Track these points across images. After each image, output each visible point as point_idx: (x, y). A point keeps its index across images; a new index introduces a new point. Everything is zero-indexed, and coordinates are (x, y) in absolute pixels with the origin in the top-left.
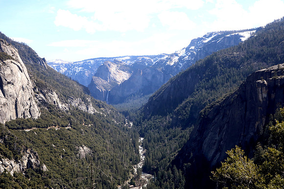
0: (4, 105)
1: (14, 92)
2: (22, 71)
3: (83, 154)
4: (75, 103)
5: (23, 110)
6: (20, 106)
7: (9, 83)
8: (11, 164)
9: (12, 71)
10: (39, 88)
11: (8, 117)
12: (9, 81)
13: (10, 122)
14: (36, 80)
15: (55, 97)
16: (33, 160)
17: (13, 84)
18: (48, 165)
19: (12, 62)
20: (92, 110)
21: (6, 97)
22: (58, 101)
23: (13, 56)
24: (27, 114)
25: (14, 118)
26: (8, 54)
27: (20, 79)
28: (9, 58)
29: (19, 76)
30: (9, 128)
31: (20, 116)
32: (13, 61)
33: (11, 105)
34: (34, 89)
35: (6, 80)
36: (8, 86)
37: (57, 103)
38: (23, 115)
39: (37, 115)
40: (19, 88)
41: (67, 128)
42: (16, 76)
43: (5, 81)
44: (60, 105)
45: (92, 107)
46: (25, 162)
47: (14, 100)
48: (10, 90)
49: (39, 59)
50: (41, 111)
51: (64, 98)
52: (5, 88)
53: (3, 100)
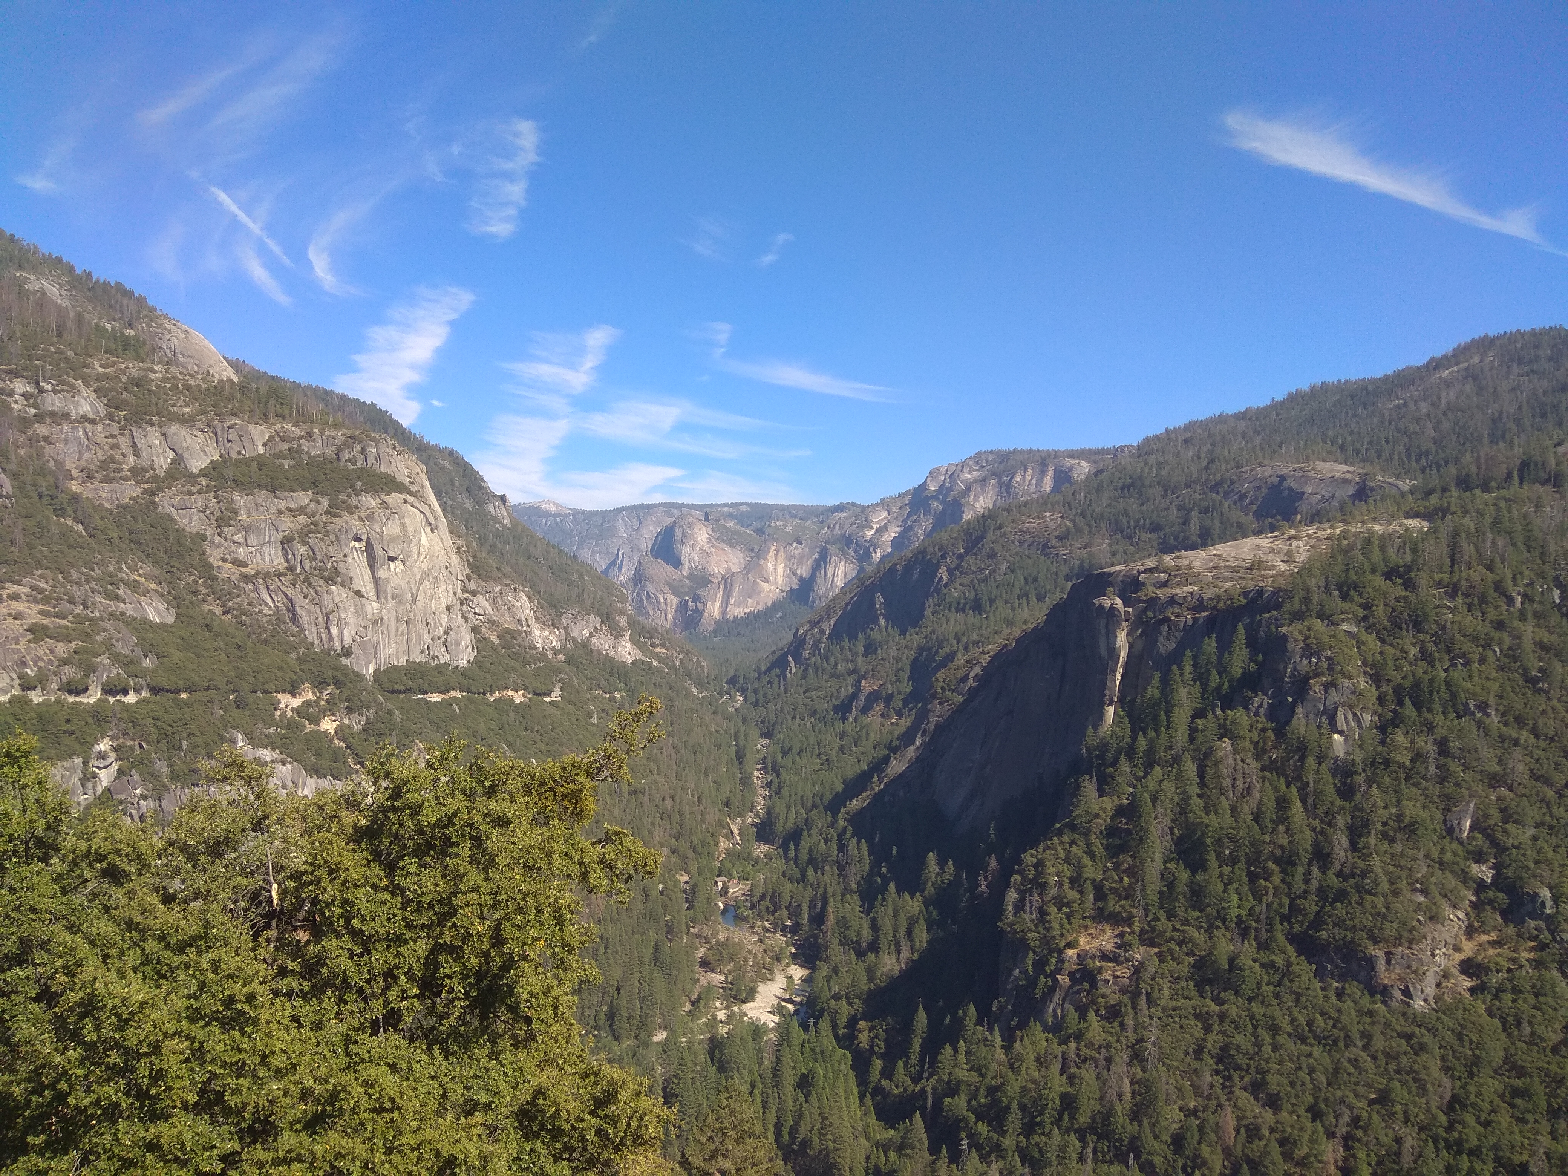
0: (374, 621)
1: (406, 587)
2: (432, 530)
4: (580, 631)
5: (428, 638)
6: (417, 628)
7: (392, 559)
9: (403, 526)
11: (383, 656)
12: (392, 554)
13: (387, 671)
14: (474, 557)
15: (523, 606)
17: (403, 563)
19: (405, 501)
20: (627, 652)
21: (382, 597)
22: (532, 621)
23: (411, 483)
24: (438, 650)
25: (400, 661)
26: (399, 479)
27: (424, 552)
28: (400, 488)
29: (424, 540)
30: (382, 689)
31: (416, 656)
32: (411, 499)
33: (392, 624)
34: (465, 581)
35: (385, 552)
36: (389, 568)
37: (528, 625)
38: (425, 655)
39: (465, 657)
41: (548, 699)
42: (415, 540)
43: (381, 553)
44: (536, 633)
45: (629, 645)
48: (395, 581)
49: (490, 496)
50: (480, 643)
51: (552, 611)
52: (382, 572)
53: (373, 607)
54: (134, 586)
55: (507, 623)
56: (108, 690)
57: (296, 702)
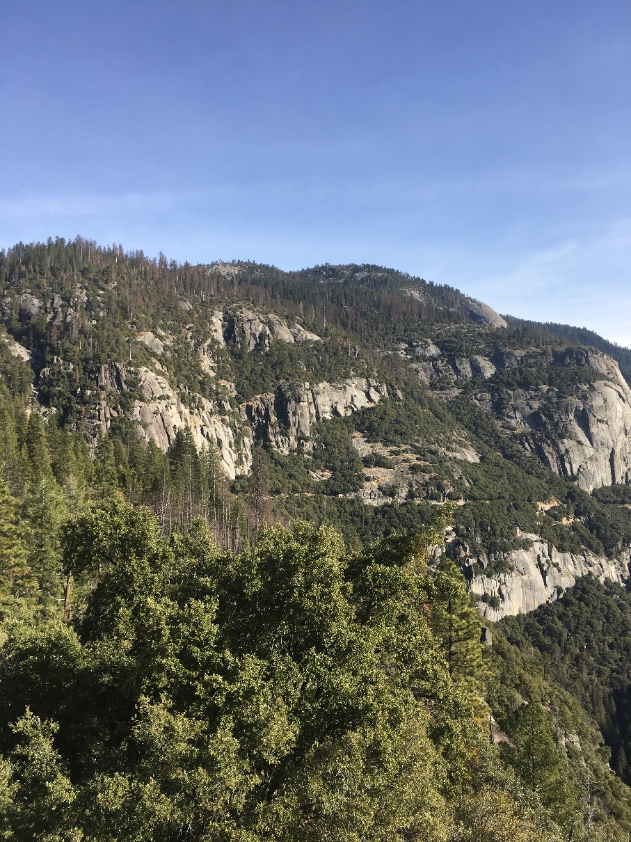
0: (591, 459)
1: (609, 437)
2: (624, 400)
5: (625, 469)
6: (619, 463)
7: (600, 421)
8: (600, 564)
9: (605, 400)
11: (598, 480)
12: (599, 418)
13: (601, 490)
17: (607, 423)
19: (605, 385)
21: (595, 445)
23: (608, 373)
25: (609, 483)
26: (601, 371)
27: (620, 415)
28: (603, 377)
29: (620, 408)
30: (599, 501)
31: (619, 480)
33: (603, 461)
35: (595, 417)
36: (598, 427)
38: (624, 480)
40: (617, 430)
42: (613, 408)
43: (592, 418)
46: (627, 564)
47: (608, 452)
48: (602, 434)
53: (589, 451)
54: (459, 443)
56: (450, 496)
57: (547, 507)
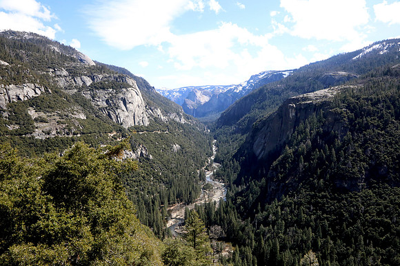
0: (127, 116)
1: (133, 108)
2: (138, 96)
3: (176, 149)
4: (172, 116)
5: (139, 120)
6: (136, 117)
7: (130, 103)
8: (131, 154)
9: (132, 95)
10: (148, 106)
11: (129, 124)
12: (130, 101)
13: (130, 127)
14: (148, 101)
15: (159, 112)
16: (144, 152)
17: (132, 103)
18: (153, 155)
19: (132, 89)
20: (183, 121)
21: (128, 111)
23: (133, 85)
24: (141, 122)
25: (133, 125)
26: (130, 84)
27: (136, 101)
28: (131, 87)
30: (130, 131)
31: (136, 124)
33: (131, 117)
34: (146, 107)
35: (128, 101)
37: (160, 116)
38: (138, 124)
39: (147, 123)
40: (136, 106)
41: (166, 132)
42: (135, 98)
44: (162, 118)
45: (183, 119)
46: (139, 153)
47: (133, 114)
48: (131, 107)
49: (150, 87)
50: (150, 120)
51: (166, 112)
52: (128, 106)
53: (126, 113)
54: (77, 111)
55: (155, 115)
56: (74, 134)
57: (112, 135)
